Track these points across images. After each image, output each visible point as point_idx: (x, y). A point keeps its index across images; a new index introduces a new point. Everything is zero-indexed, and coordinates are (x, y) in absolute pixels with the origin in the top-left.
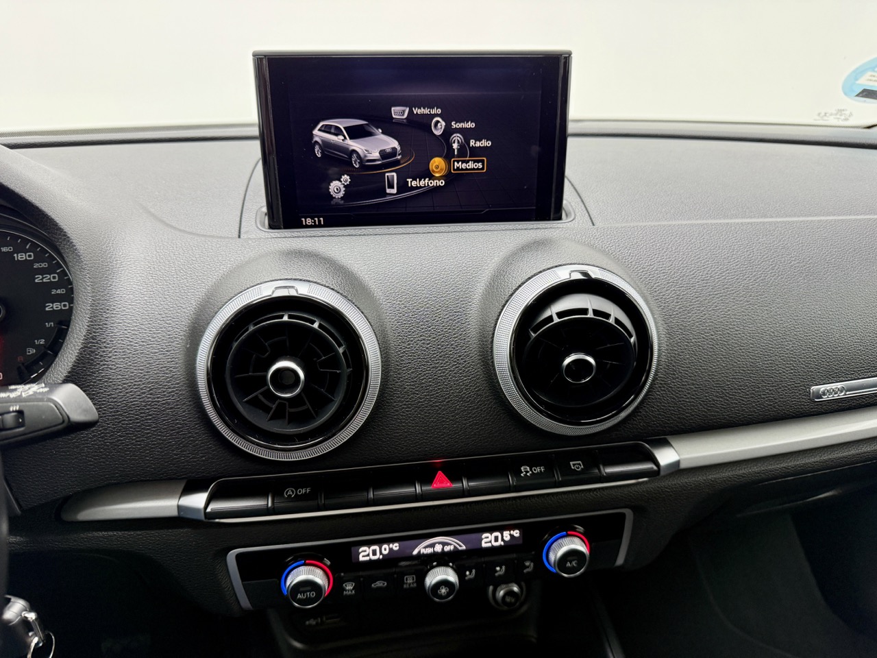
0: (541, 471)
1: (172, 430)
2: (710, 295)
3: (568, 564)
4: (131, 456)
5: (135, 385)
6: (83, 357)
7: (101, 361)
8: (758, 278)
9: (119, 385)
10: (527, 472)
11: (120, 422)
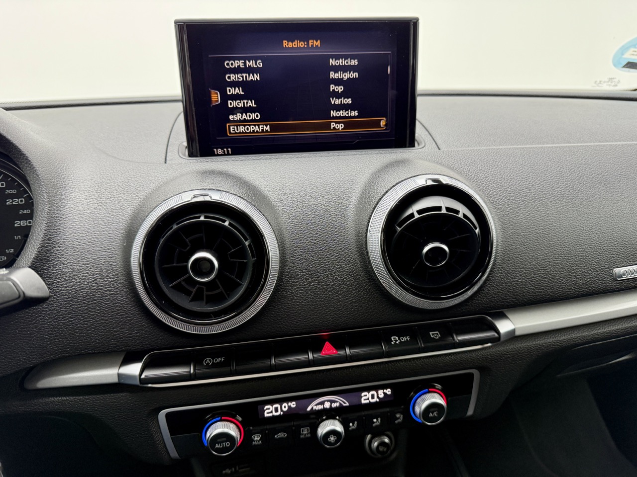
0: (407, 340)
1: (112, 312)
2: (532, 199)
3: (431, 415)
4: (80, 334)
5: (82, 276)
6: (40, 254)
7: (56, 258)
8: (568, 186)
9: (70, 277)
10: (396, 341)
11: (71, 306)
